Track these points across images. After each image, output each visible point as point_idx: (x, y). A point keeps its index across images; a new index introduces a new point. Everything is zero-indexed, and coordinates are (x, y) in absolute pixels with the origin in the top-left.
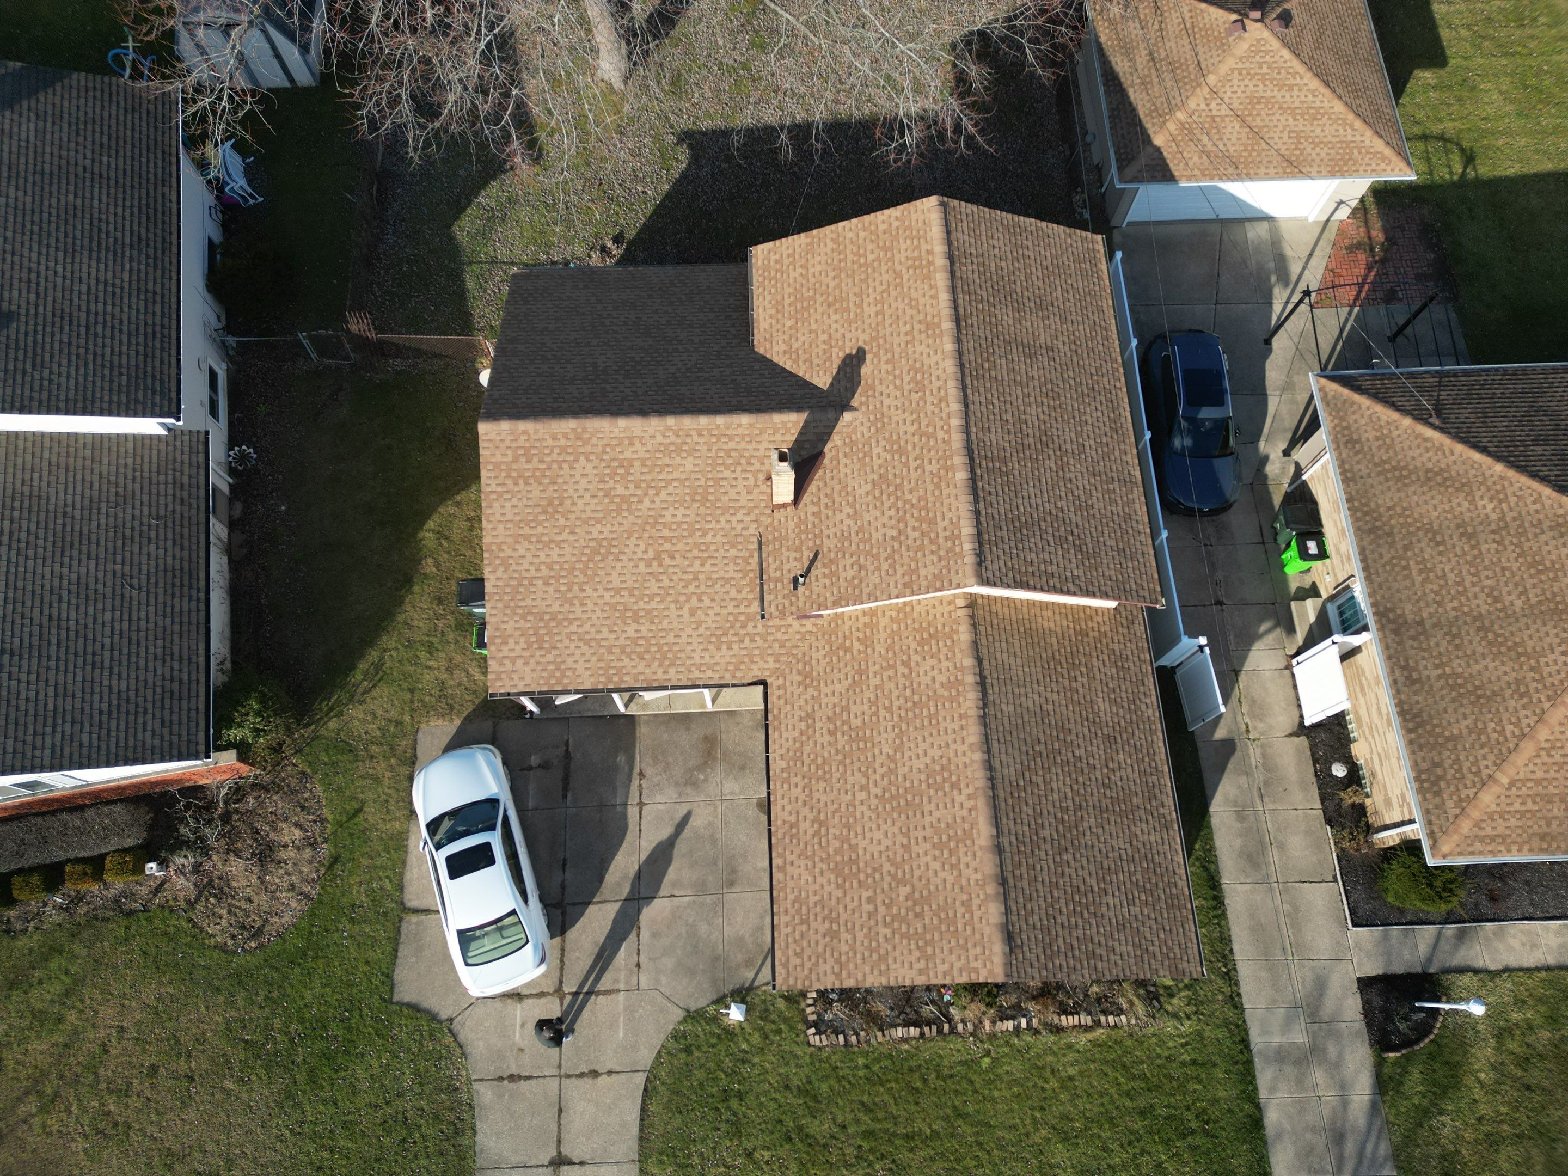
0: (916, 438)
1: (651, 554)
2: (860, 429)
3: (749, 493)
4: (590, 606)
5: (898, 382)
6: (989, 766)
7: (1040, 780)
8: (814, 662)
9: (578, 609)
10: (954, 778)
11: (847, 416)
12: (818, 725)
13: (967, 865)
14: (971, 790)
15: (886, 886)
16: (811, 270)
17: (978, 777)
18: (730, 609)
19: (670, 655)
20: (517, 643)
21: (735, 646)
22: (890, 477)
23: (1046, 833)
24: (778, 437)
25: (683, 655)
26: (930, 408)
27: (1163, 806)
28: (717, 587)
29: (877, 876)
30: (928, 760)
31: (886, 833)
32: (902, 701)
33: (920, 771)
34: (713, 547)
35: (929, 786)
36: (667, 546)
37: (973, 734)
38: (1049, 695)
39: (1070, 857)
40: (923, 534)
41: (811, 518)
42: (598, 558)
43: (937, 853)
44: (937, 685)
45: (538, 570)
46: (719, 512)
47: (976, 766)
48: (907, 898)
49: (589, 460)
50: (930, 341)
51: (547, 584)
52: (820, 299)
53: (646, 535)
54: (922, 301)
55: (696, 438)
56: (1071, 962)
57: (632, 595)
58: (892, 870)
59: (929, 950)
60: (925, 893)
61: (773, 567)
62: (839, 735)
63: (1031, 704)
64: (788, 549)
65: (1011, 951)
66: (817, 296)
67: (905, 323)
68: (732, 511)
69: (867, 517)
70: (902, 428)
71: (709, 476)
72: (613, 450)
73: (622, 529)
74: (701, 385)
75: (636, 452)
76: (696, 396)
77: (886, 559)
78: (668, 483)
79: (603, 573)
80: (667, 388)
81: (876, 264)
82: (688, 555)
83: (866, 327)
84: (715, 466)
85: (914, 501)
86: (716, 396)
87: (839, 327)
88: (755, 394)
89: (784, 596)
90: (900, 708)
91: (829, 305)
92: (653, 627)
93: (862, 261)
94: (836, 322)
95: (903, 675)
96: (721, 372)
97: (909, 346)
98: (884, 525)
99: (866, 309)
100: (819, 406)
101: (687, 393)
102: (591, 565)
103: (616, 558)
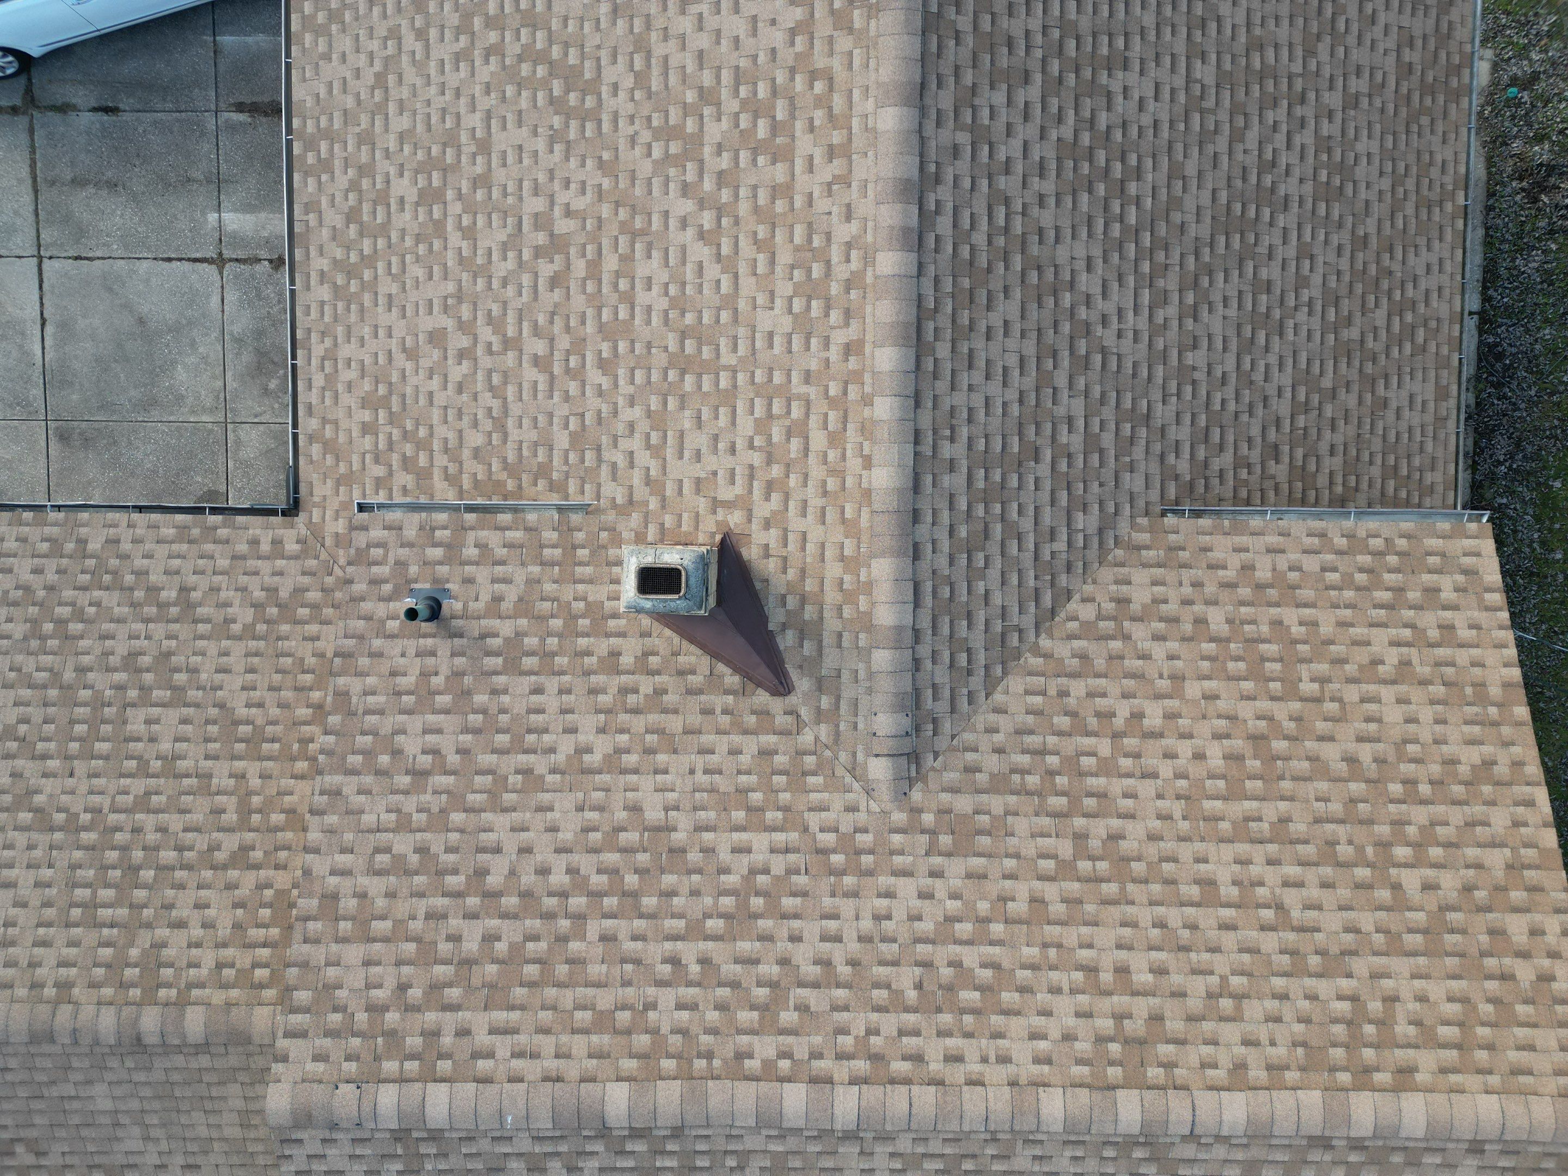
0: (770, 969)
1: (563, 226)
2: (837, 801)
3: (698, 481)
5: (964, 929)
8: (313, 628)
11: (882, 770)
12: (158, 630)
16: (1388, 693)
18: (441, 431)
19: (354, 286)
21: (368, 442)
22: (669, 880)
24: (833, 570)
25: (353, 318)
26: (858, 1021)
28: (487, 399)
32: (152, 837)
34: (573, 388)
36: (579, 268)
40: (468, 963)
41: (602, 646)
42: (557, 87)
44: (162, 932)
46: (654, 402)
49: (793, 33)
50: (1083, 1047)
52: (1281, 711)
53: (606, 210)
54: (1230, 1033)
55: (839, 338)
57: (476, 183)
61: (493, 538)
62: (120, 677)
64: (532, 582)
66: (1296, 706)
67: (1160, 971)
68: (655, 438)
69: (565, 802)
70: (811, 929)
71: (741, 377)
72: (820, 102)
73: (622, 144)
74: (1022, 360)
75: (811, 169)
76: (979, 343)
77: (422, 850)
78: (728, 264)
79: (524, 104)
80: (1017, 262)
81: (1384, 895)
82: (559, 323)
83: (1168, 846)
84: (768, 392)
85: (575, 946)
86: (978, 400)
87: (1181, 762)
88: (980, 510)
89: (401, 564)
90: (137, 830)
91: (1256, 739)
92: (409, 242)
93: (1402, 852)
94: (1199, 756)
95: (214, 847)
96: (1070, 420)
97: (1078, 976)
98: (526, 850)
99: (1228, 852)
100: (917, 692)
101: (996, 319)
102: (541, 71)
103: (555, 136)
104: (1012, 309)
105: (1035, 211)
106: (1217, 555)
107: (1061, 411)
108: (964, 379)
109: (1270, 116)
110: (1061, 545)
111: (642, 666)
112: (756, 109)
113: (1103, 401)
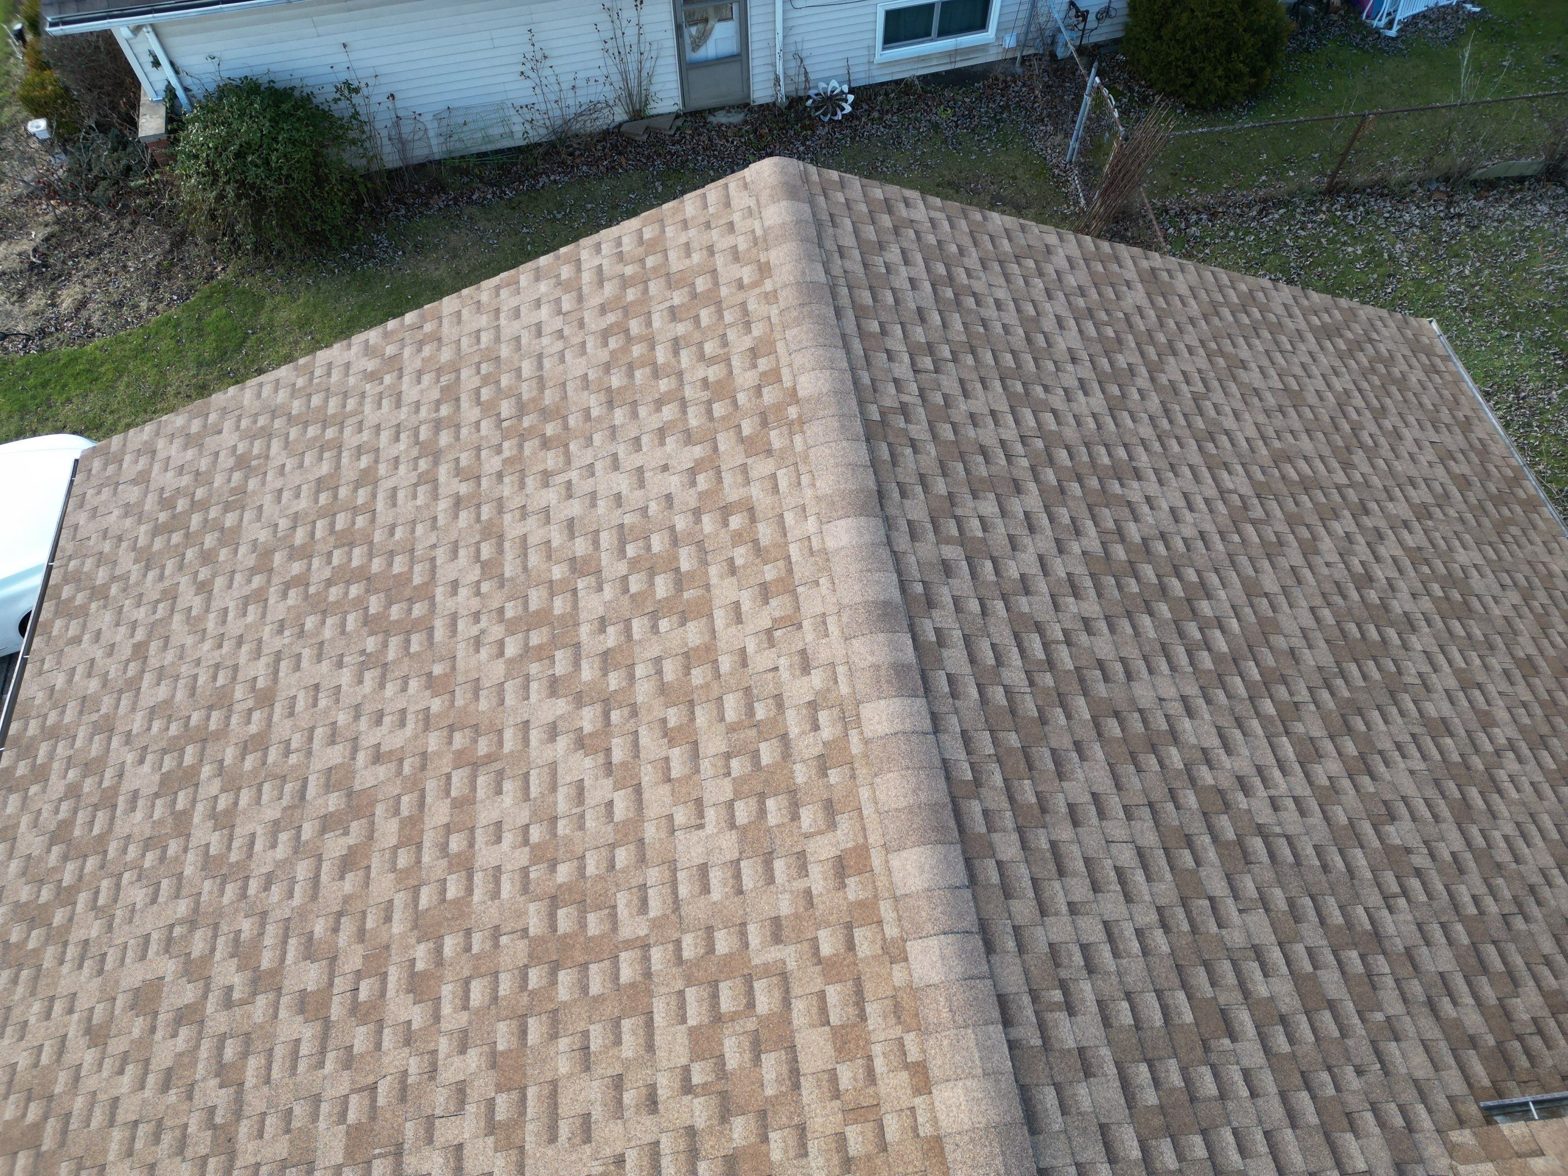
1: (368, 777)
4: (238, 627)
9: (233, 595)
28: (210, 1091)
34: (361, 1038)
36: (389, 831)
42: (375, 604)
46: (504, 1036)
49: (693, 473)
51: (322, 485)
53: (433, 742)
55: (823, 850)
57: (246, 747)
68: (504, 1107)
71: (656, 954)
72: (738, 538)
73: (462, 650)
74: (1141, 853)
75: (738, 618)
78: (624, 775)
79: (328, 633)
80: (1081, 707)
82: (348, 927)
84: (708, 974)
88: (1166, 1155)
92: (133, 852)
102: (355, 590)
103: (367, 662)
104: (1097, 776)
105: (1083, 638)
107: (1236, 938)
109: (1337, 527)
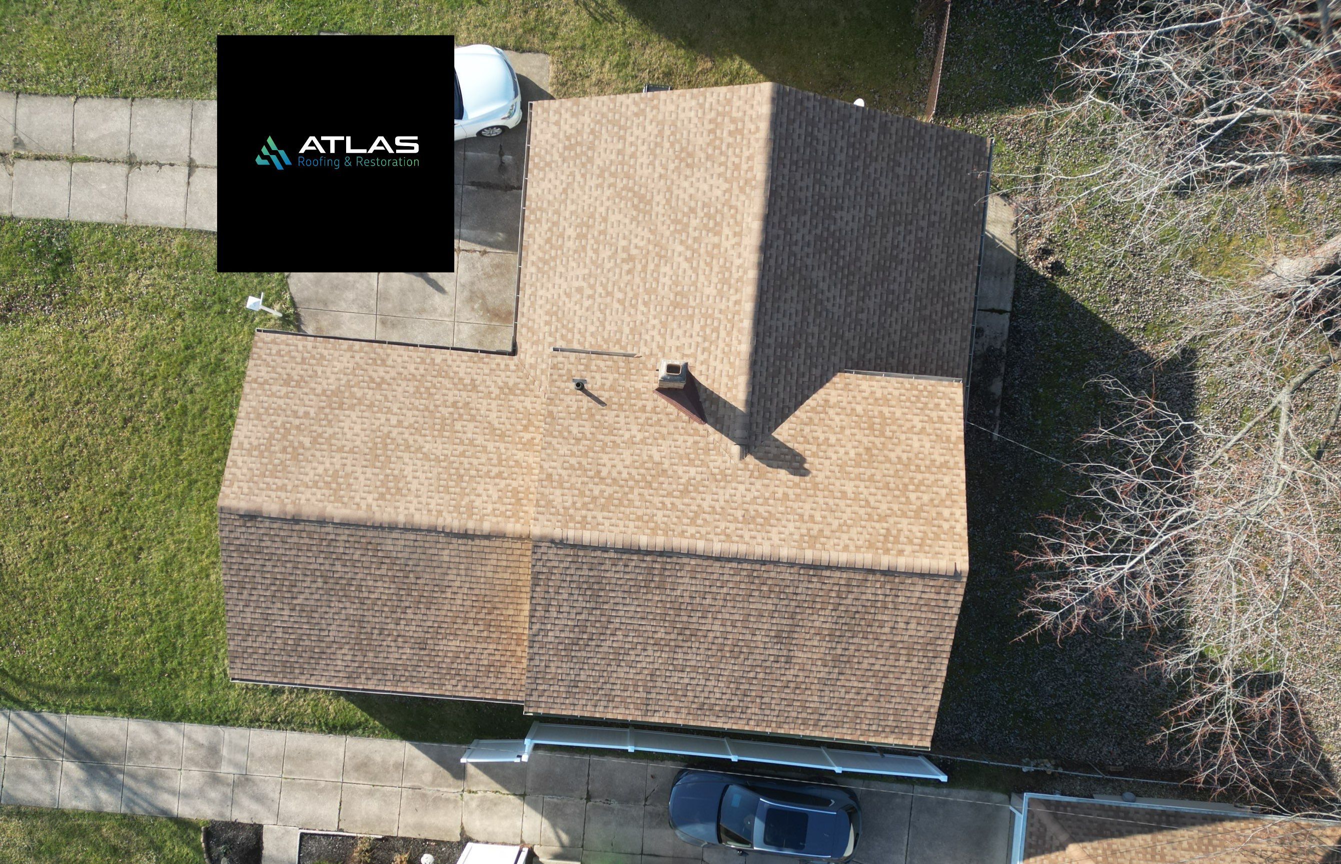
0: (694, 508)
1: (634, 252)
2: (720, 459)
3: (677, 348)
4: (595, 193)
5: (760, 501)
6: (392, 527)
7: (384, 572)
9: (593, 182)
10: (388, 497)
11: (736, 449)
13: (314, 494)
14: (375, 508)
15: (314, 428)
16: (915, 437)
17: (385, 514)
19: (546, 268)
20: (571, 126)
22: (661, 479)
23: (338, 567)
24: (725, 380)
25: (545, 280)
26: (723, 525)
27: (367, 679)
28: (598, 314)
29: (324, 423)
30: (409, 479)
31: (357, 435)
32: (467, 466)
33: (402, 470)
34: (633, 312)
35: (387, 476)
36: (639, 267)
37: (422, 519)
38: (460, 596)
39: (320, 585)
40: (595, 499)
41: (640, 404)
42: (636, 201)
43: (331, 472)
44: (473, 497)
45: (631, 144)
46: (663, 318)
47: (393, 516)
48: (300, 443)
49: (725, 192)
50: (796, 537)
51: (619, 152)
52: (877, 441)
53: (651, 247)
54: (845, 536)
55: (733, 298)
56: (235, 567)
57: (600, 233)
58: (326, 435)
59: (255, 453)
60: (301, 457)
61: (602, 364)
63: (451, 577)
64: (615, 380)
65: (241, 516)
66: (883, 439)
67: (824, 517)
68: (662, 331)
69: (626, 454)
70: (708, 497)
71: (697, 311)
73: (659, 224)
74: (797, 311)
75: (727, 239)
76: (782, 304)
77: (579, 463)
78: (695, 270)
79: (622, 205)
80: (797, 277)
81: (903, 500)
82: (629, 288)
83: (832, 480)
84: (706, 316)
85: (630, 496)
86: (780, 324)
87: (840, 455)
88: (778, 363)
89: (569, 371)
90: (461, 463)
91: (868, 449)
92: (571, 253)
93: (911, 487)
94: (847, 453)
95: (489, 471)
96: (813, 335)
97: (797, 517)
98: (613, 466)
99: (852, 484)
100: (751, 424)
101: (788, 296)
102: (630, 195)
103: (633, 219)
104: (795, 293)
105: (805, 259)
106: (863, 388)
107: (809, 331)
108: (775, 316)
109: (897, 229)
110: (806, 379)
111: (654, 410)
112: (709, 216)
113: (826, 328)
